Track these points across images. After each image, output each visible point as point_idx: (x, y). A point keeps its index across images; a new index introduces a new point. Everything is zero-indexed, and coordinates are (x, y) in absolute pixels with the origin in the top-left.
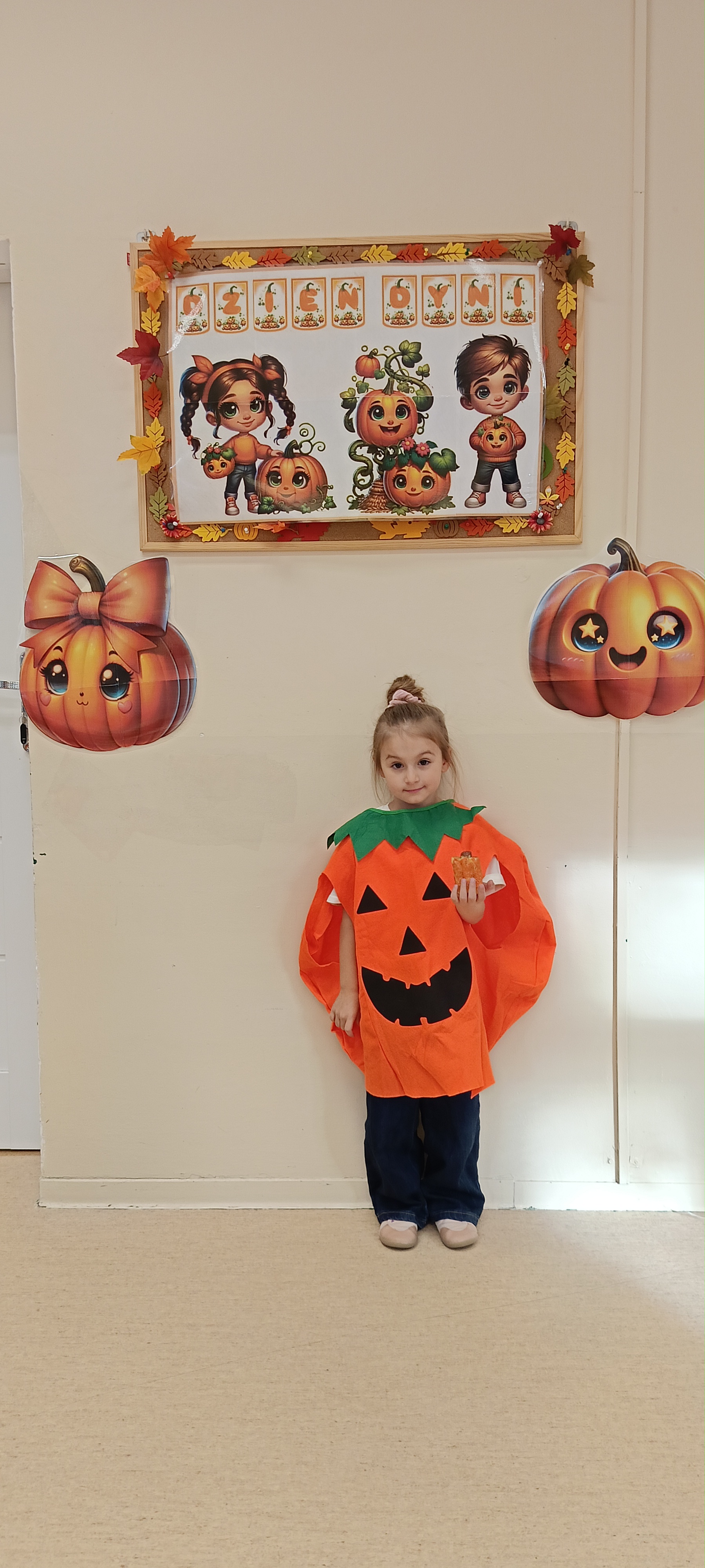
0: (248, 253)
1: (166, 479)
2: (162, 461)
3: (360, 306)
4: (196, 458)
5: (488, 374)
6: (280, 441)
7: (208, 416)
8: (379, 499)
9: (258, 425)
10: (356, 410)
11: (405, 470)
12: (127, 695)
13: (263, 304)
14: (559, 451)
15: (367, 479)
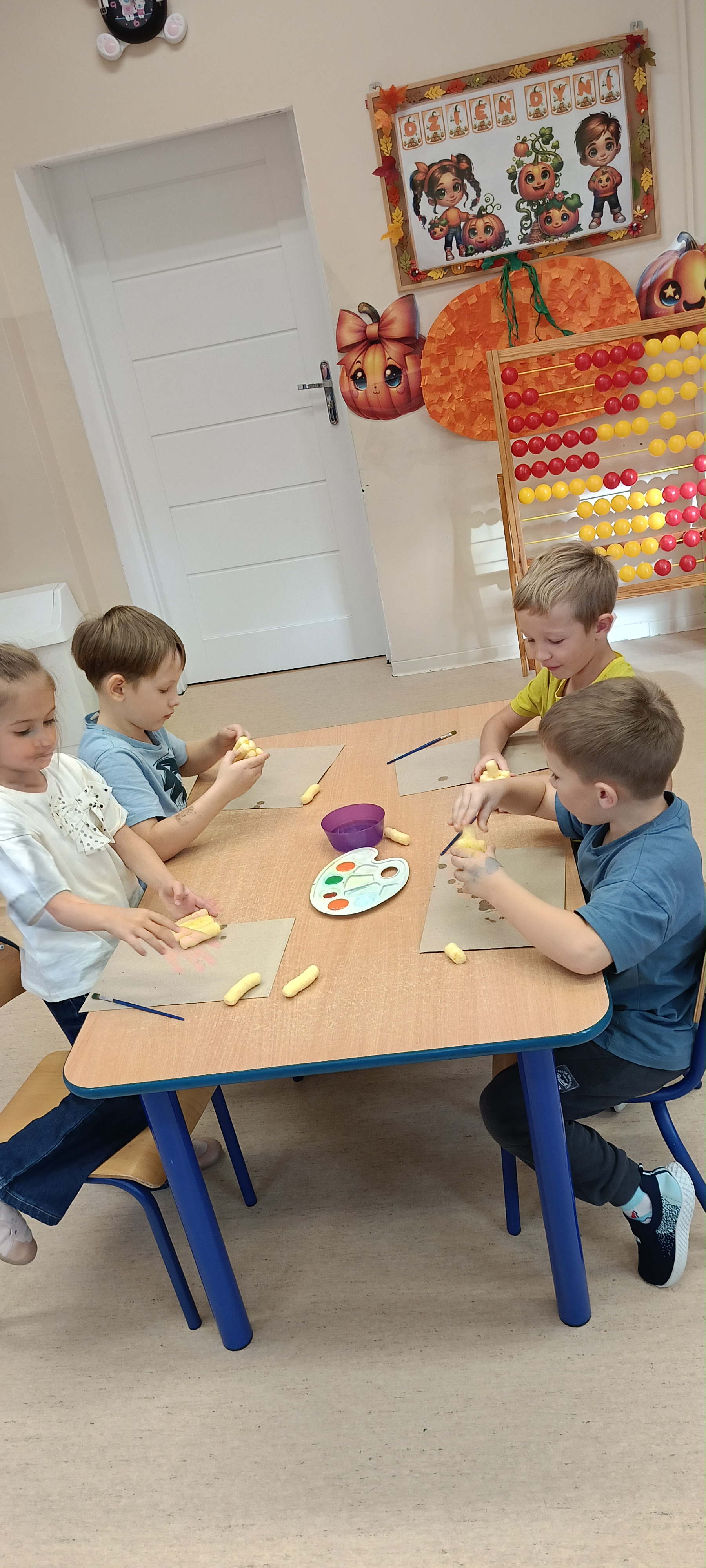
0: (439, 87)
1: (408, 245)
2: (404, 233)
3: (513, 110)
4: (425, 229)
5: (595, 141)
6: (473, 208)
7: (429, 201)
8: (536, 234)
9: (459, 201)
10: (517, 179)
11: (551, 213)
12: (401, 382)
13: (453, 120)
14: (643, 181)
15: (529, 222)
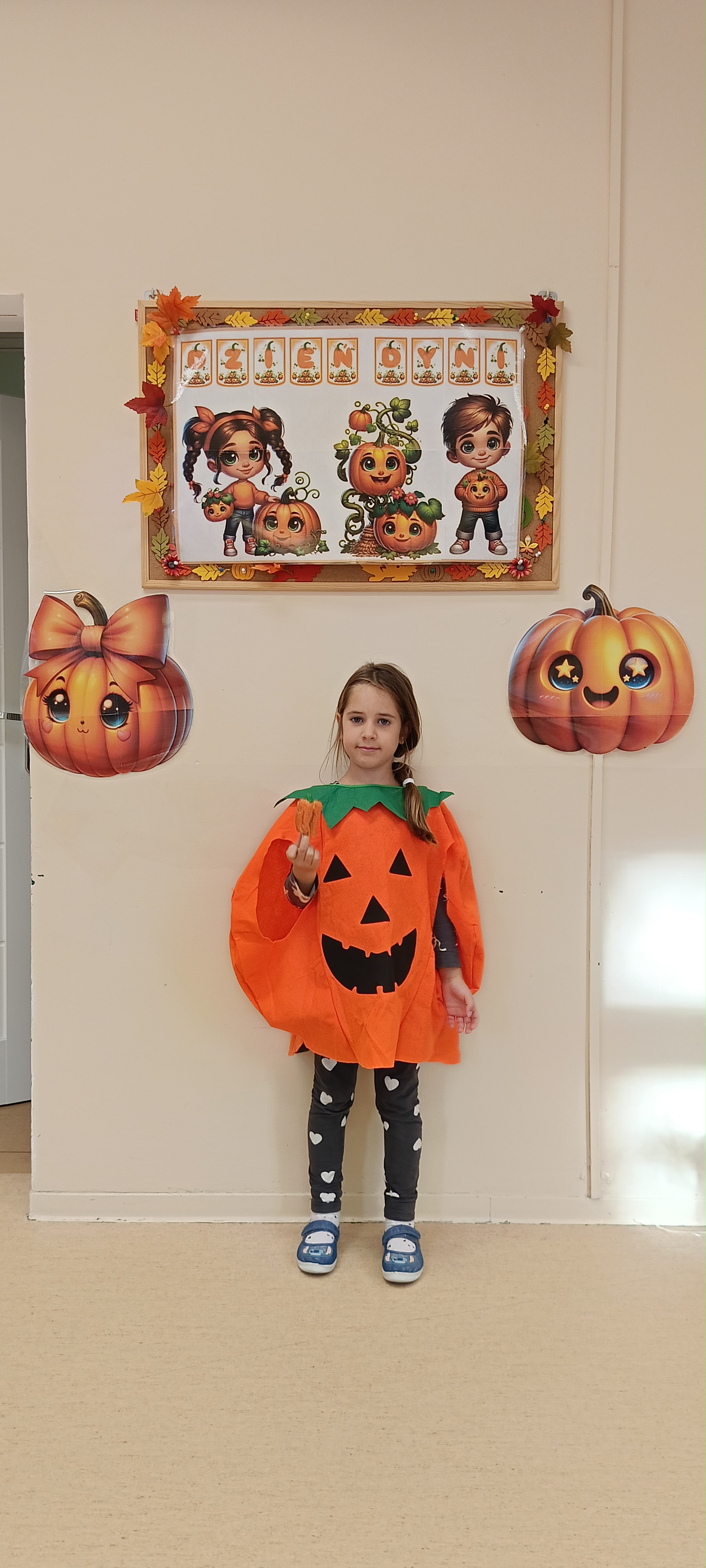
0: (249, 313)
1: (167, 521)
2: (164, 504)
3: (354, 364)
4: (197, 502)
5: (472, 430)
6: (276, 488)
7: (209, 464)
8: (369, 544)
9: (256, 473)
10: (348, 461)
11: (394, 518)
12: (127, 724)
13: (263, 360)
14: (538, 502)
15: (359, 525)
